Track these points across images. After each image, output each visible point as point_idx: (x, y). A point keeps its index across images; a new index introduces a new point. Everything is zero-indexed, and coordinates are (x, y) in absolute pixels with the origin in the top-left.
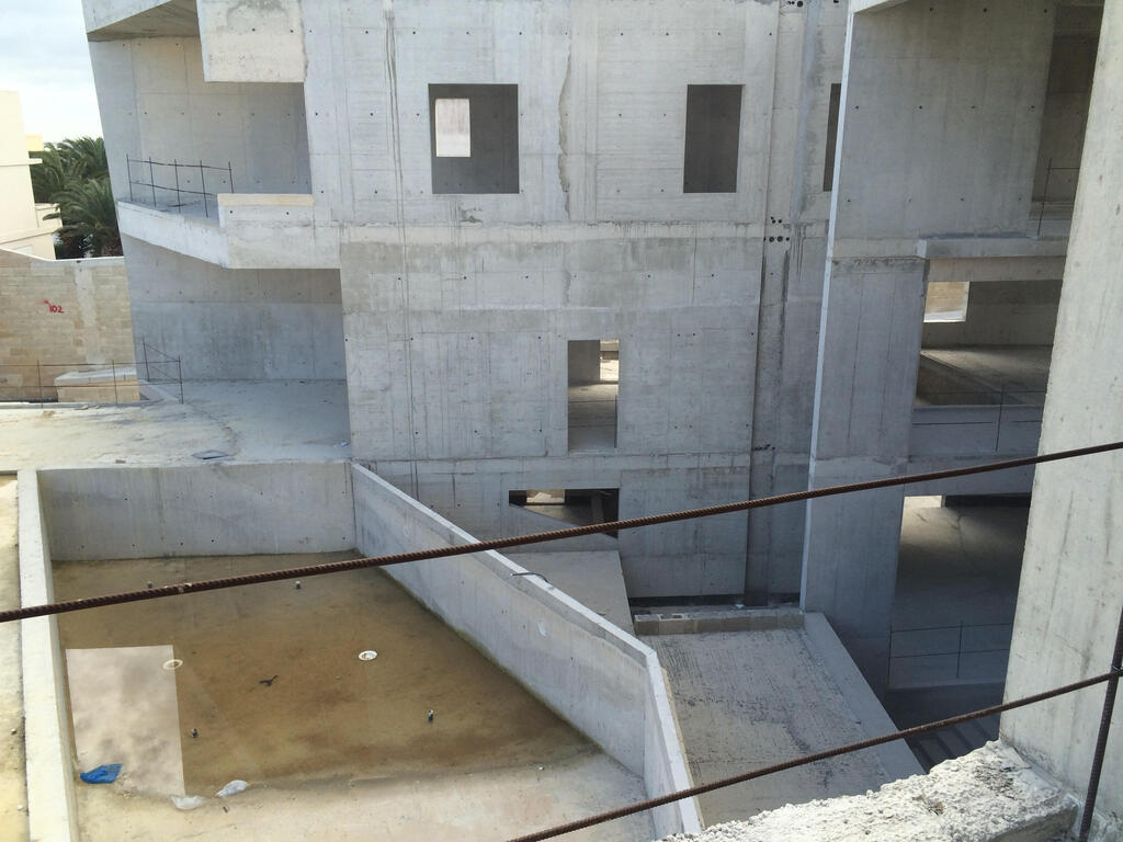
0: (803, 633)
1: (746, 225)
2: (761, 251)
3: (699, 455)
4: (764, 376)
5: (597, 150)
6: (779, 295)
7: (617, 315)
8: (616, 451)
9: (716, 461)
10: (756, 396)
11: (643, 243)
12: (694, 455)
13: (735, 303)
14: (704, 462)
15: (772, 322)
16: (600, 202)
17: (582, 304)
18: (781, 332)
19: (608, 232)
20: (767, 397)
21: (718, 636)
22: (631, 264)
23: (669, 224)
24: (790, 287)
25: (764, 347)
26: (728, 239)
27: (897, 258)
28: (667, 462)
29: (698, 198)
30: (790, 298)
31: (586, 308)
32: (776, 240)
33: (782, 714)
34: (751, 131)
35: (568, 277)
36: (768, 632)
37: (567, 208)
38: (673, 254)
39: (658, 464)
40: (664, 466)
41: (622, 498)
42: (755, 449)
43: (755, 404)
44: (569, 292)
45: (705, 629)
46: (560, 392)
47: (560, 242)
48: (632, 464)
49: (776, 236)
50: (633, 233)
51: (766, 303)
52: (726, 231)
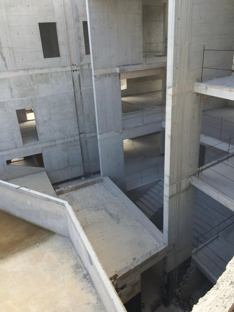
0: (103, 183)
1: (65, 67)
2: (71, 75)
3: (64, 138)
4: (79, 112)
5: (12, 46)
6: (79, 88)
7: (30, 100)
8: (39, 142)
9: (70, 139)
10: (78, 118)
11: (34, 76)
12: (63, 139)
13: (66, 92)
14: (66, 140)
15: (78, 96)
16: (17, 63)
17: (18, 98)
18: (81, 99)
19: (21, 73)
20: (81, 118)
21: (80, 190)
22: (32, 83)
23: (41, 69)
24: (82, 85)
25: (77, 104)
26: (61, 72)
27: (111, 73)
28: (55, 142)
29: (49, 60)
30: (82, 88)
31: (19, 99)
32: (75, 71)
33: (103, 207)
34: (61, 37)
35: (11, 90)
36: (94, 185)
37: (6, 66)
38: (45, 78)
39: (53, 143)
40: (54, 144)
41: (44, 156)
42: (80, 134)
43: (78, 121)
44: (13, 94)
45: (76, 188)
46: (16, 127)
47: (6, 78)
48: (44, 145)
49: (75, 70)
50: (31, 73)
51: (75, 90)
52: (60, 69)
